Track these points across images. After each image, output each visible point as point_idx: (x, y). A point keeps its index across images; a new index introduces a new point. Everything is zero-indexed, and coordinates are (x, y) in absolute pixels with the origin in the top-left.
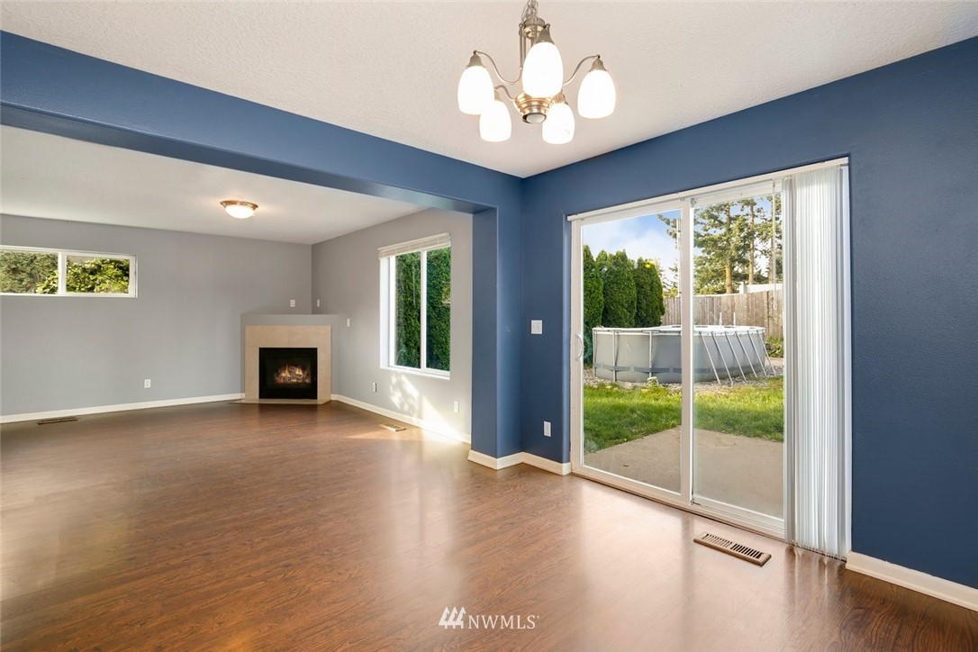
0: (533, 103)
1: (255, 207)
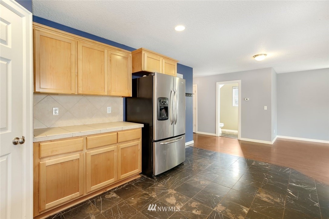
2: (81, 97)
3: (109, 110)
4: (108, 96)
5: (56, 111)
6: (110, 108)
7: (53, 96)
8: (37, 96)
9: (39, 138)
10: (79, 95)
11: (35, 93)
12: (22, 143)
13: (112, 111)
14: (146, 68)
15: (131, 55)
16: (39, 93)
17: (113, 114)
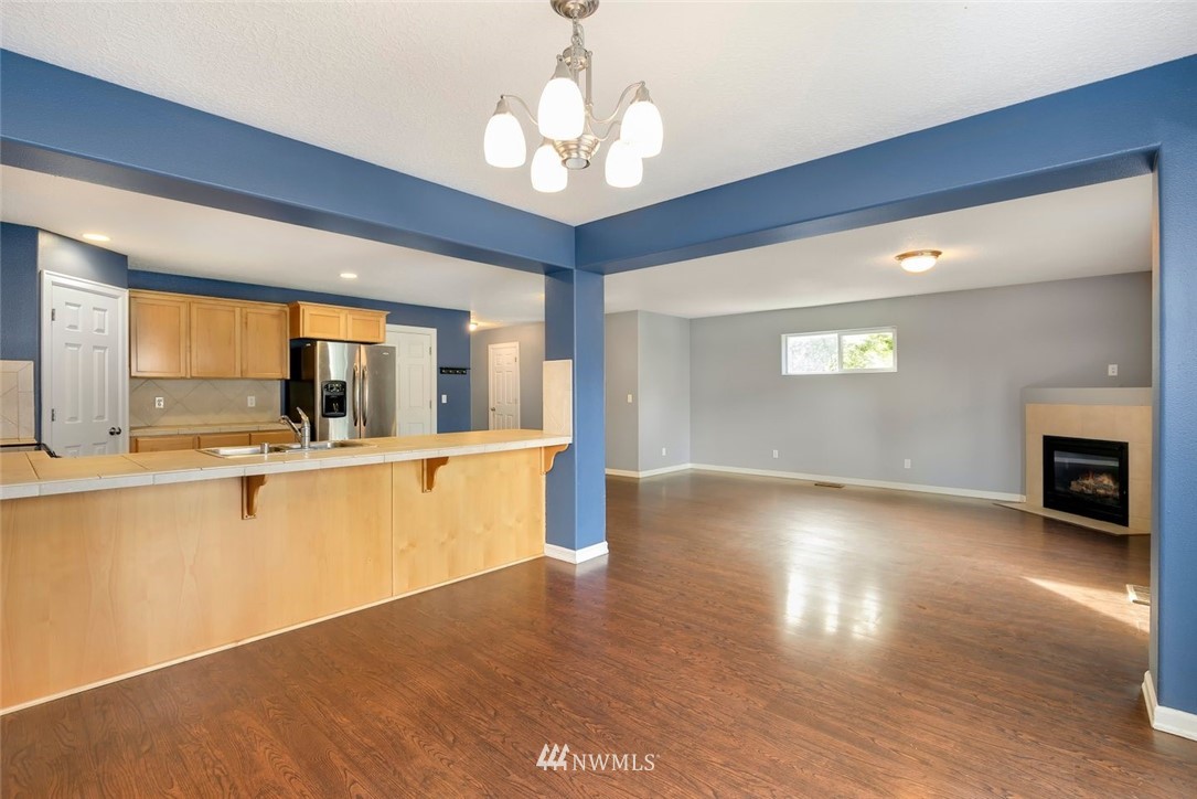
0: (572, 147)
1: (937, 254)
2: (200, 381)
3: (251, 401)
4: (242, 378)
5: (160, 403)
6: (254, 398)
7: (157, 382)
8: (134, 381)
9: (137, 433)
10: (192, 378)
11: (131, 377)
12: (118, 433)
13: (256, 404)
14: (306, 331)
15: (287, 309)
16: (135, 377)
17: (260, 408)
